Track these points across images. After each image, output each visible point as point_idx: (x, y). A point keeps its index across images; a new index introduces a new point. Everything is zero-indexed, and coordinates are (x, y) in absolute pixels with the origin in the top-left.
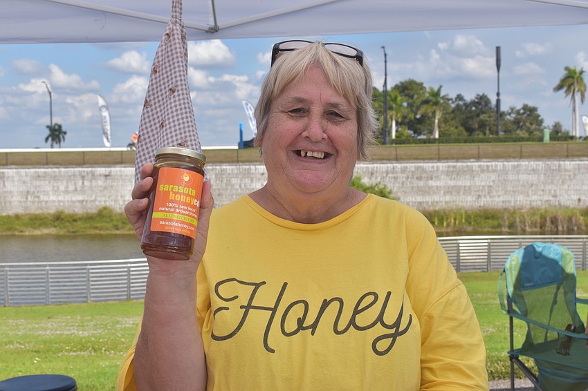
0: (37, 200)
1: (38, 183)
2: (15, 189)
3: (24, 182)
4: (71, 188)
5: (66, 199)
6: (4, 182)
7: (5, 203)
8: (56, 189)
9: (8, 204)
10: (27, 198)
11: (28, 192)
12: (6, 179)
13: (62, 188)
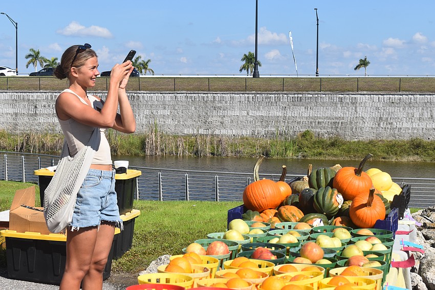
0: (389, 126)
1: (391, 109)
2: (366, 116)
3: (377, 108)
4: (426, 115)
5: (421, 126)
6: (356, 107)
7: (356, 128)
8: (410, 116)
9: (359, 130)
10: (379, 125)
11: (380, 118)
12: (358, 105)
13: (417, 115)
